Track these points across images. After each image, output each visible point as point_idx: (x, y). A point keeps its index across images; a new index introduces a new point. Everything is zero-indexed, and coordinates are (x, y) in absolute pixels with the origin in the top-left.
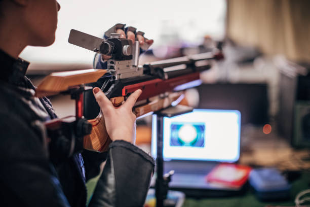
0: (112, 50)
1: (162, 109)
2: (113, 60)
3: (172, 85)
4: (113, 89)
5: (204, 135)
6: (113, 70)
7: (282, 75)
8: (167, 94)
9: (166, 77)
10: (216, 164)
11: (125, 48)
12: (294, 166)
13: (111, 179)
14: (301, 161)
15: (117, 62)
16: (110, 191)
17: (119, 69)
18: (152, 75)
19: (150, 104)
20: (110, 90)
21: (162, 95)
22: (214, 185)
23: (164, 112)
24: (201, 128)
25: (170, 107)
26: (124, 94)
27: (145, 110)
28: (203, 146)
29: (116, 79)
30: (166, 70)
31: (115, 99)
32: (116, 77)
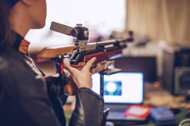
0: (78, 34)
1: (104, 70)
2: (78, 40)
3: (108, 56)
4: (78, 57)
5: (121, 88)
6: (78, 46)
7: (165, 52)
8: (105, 61)
9: (105, 51)
10: (130, 105)
11: (85, 32)
12: (175, 106)
13: (82, 111)
14: (179, 103)
15: (80, 41)
16: (82, 118)
17: (81, 45)
18: (98, 49)
19: (97, 67)
20: (77, 58)
21: (102, 62)
22: (129, 118)
23: (105, 72)
24: (119, 84)
25: (107, 69)
26: (85, 60)
27: (95, 71)
28: (121, 95)
29: (80, 51)
30: (106, 47)
31: (81, 64)
32: (80, 50)
